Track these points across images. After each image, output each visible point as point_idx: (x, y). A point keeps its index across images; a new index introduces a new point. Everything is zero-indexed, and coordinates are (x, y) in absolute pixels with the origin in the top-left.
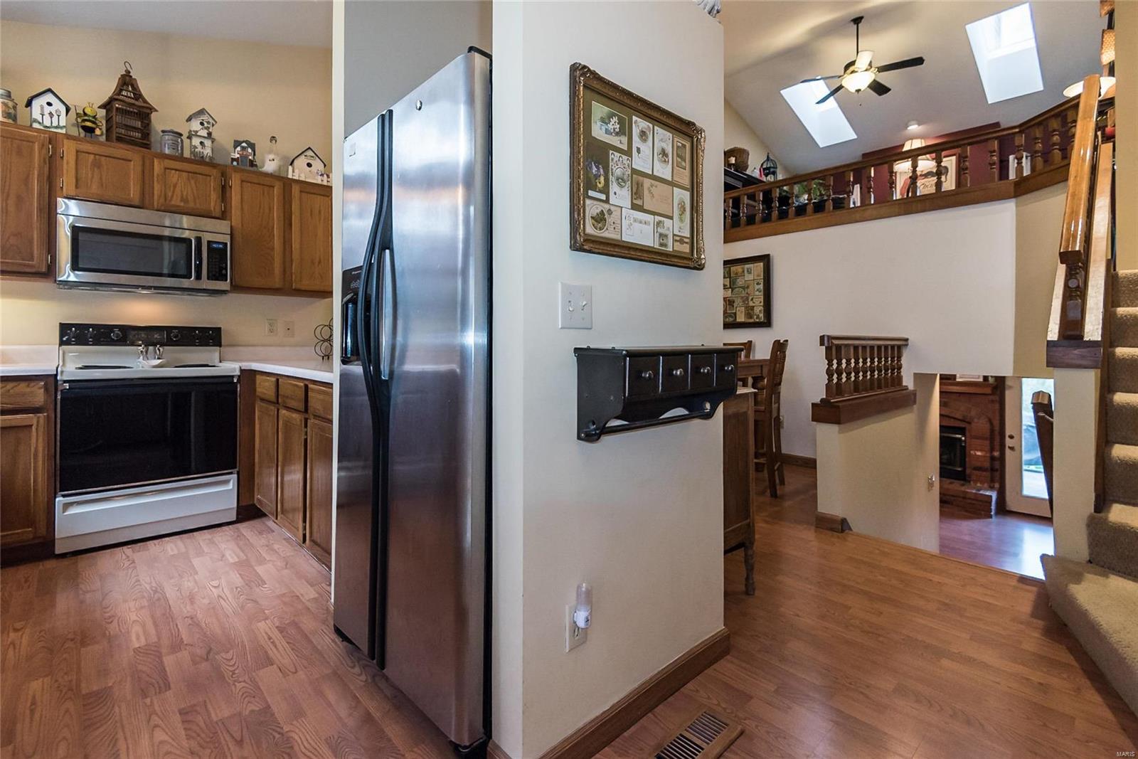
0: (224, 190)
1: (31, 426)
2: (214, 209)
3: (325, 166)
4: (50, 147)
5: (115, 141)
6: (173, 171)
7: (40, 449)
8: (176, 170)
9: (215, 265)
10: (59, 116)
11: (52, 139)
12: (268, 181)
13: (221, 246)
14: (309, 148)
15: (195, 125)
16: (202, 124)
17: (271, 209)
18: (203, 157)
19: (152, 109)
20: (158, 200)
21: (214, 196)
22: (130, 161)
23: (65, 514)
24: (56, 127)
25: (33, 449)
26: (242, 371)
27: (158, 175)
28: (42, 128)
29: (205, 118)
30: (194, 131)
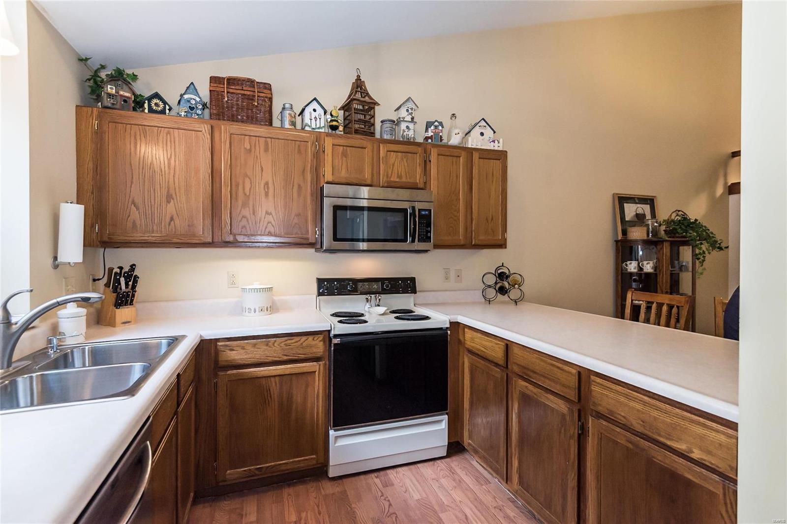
0: (426, 163)
1: (315, 372)
2: (419, 181)
3: (494, 132)
4: (317, 143)
5: (353, 133)
6: (392, 153)
7: (321, 391)
8: (394, 152)
9: (424, 229)
10: (320, 119)
11: (318, 137)
12: (456, 152)
13: (427, 213)
14: (483, 119)
15: (403, 113)
16: (407, 111)
17: (457, 177)
18: (408, 139)
19: (376, 104)
20: (383, 179)
21: (419, 170)
22: (365, 148)
23: (336, 445)
24: (319, 128)
25: (316, 392)
26: (451, 323)
27: (383, 157)
28: (310, 130)
29: (410, 105)
30: (402, 118)
